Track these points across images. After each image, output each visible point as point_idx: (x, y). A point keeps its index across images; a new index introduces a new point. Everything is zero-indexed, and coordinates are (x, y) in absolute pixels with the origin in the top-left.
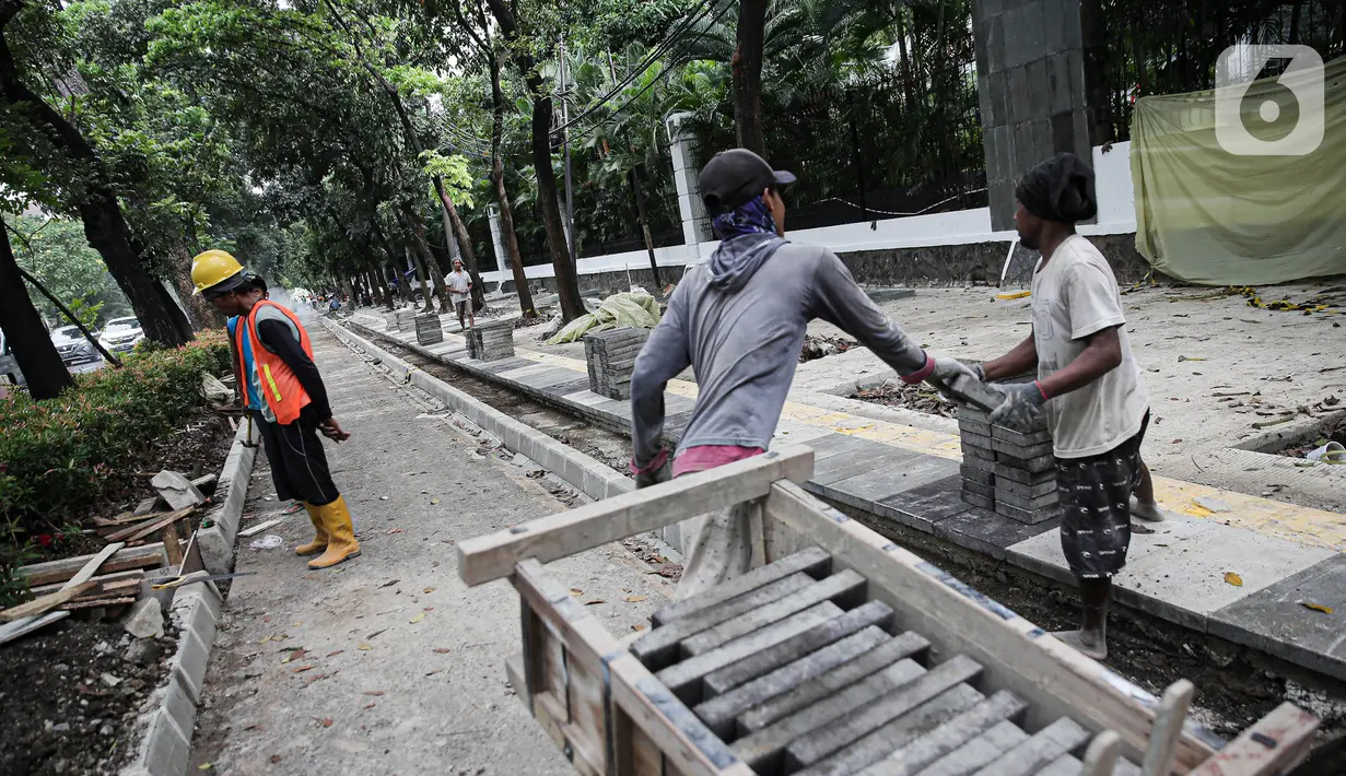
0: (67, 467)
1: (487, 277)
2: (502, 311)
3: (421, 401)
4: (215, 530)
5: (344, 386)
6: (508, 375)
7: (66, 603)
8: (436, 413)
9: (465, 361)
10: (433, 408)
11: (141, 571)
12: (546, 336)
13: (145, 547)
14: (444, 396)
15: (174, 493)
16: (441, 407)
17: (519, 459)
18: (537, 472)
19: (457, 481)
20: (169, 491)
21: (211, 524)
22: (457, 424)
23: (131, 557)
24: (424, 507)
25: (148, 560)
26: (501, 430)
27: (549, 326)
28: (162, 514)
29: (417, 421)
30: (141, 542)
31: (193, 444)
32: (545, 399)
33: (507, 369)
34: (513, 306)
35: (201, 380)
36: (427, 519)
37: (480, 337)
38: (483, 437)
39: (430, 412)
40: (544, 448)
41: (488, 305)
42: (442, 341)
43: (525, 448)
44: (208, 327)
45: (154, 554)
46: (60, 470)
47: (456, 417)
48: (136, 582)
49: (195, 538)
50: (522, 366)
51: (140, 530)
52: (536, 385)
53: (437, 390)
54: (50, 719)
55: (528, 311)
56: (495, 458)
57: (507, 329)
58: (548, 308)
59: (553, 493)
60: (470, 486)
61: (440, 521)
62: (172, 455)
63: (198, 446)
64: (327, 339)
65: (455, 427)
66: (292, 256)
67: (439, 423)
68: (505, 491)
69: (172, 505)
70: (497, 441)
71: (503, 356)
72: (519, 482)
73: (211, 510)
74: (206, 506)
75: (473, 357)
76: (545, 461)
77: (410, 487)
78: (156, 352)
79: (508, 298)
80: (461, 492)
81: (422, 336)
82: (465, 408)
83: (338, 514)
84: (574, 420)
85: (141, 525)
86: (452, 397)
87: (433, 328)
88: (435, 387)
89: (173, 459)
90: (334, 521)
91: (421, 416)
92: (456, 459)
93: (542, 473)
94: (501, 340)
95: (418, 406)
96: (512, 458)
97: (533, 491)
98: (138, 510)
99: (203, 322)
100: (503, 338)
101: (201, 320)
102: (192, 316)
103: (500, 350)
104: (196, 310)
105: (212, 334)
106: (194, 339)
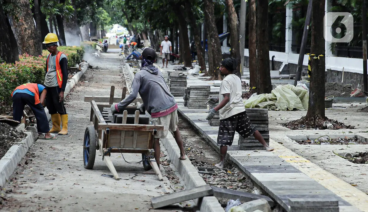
37: (189, 93)
50: (201, 112)
71: (199, 107)
78: (3, 64)
99: (24, 48)
100: (202, 96)
101: (24, 46)
102: (19, 42)
103: (199, 103)
104: (22, 39)
105: (31, 59)
106: (19, 61)
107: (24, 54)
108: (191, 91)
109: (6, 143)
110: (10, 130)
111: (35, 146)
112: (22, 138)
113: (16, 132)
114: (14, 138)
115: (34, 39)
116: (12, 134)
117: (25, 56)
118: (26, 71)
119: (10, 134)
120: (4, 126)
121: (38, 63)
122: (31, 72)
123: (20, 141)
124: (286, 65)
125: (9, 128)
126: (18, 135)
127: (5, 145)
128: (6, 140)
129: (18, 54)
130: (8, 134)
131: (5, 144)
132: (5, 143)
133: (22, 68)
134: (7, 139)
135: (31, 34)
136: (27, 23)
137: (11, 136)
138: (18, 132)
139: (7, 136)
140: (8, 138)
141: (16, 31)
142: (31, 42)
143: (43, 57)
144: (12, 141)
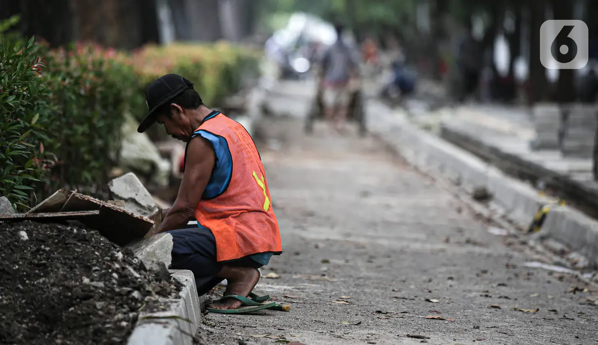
0: (30, 122)
20: (131, 204)
54: (88, 277)
109: (101, 317)
110: (114, 259)
111: (212, 333)
112: (165, 296)
113: (141, 267)
114: (136, 294)
116: (126, 276)
119: (115, 275)
120: (86, 240)
123: (164, 310)
125: (106, 251)
126: (149, 282)
127: (94, 324)
128: (99, 305)
130: (105, 277)
131: (99, 322)
132: (96, 314)
134: (102, 298)
137: (121, 284)
138: (148, 267)
139: (101, 284)
140: (109, 295)
144: (126, 308)
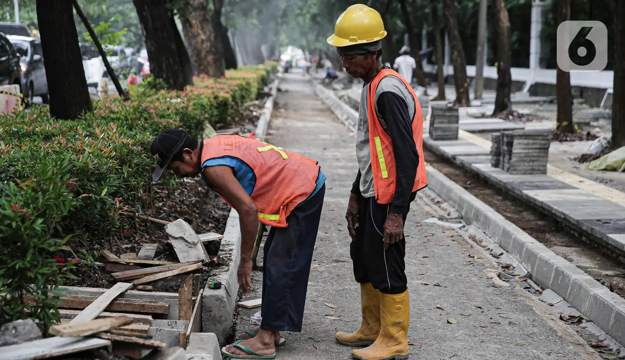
0: (100, 194)
1: (517, 74)
2: (529, 118)
3: (430, 203)
4: (221, 292)
5: (342, 168)
6: (541, 196)
7: (106, 332)
8: (447, 220)
9: (485, 167)
10: (445, 214)
11: (150, 317)
12: (584, 158)
13: (153, 293)
14: (460, 204)
15: (184, 244)
16: (454, 215)
17: (548, 295)
18: (573, 317)
19: (478, 304)
20: (181, 241)
21: (217, 286)
22: (473, 238)
23: (138, 302)
24: (439, 324)
25: (155, 307)
26: (530, 257)
27: (590, 147)
28: (169, 264)
29: (427, 225)
30: (150, 287)
31: (190, 197)
32: (582, 233)
33: (538, 187)
34: (541, 114)
35: (203, 130)
36: (443, 339)
37: (510, 144)
38: (505, 260)
39: (441, 218)
40: (587, 291)
41: (514, 108)
42: (456, 138)
43: (561, 285)
44: (207, 73)
45: (161, 303)
46: (93, 196)
47: (472, 230)
48: (146, 327)
49: (202, 297)
50: (555, 187)
51: (147, 275)
52: (575, 215)
53: (453, 195)
55: (565, 123)
56: (519, 288)
57: (542, 141)
58: (588, 124)
59: (593, 347)
60: (493, 313)
61: (458, 345)
62: (169, 203)
63: (194, 199)
64: (321, 110)
65: (471, 242)
66: (297, 11)
67: (453, 233)
68: (535, 330)
69: (180, 256)
70: (522, 269)
71: (532, 171)
72: (552, 324)
73: (216, 271)
74: (213, 265)
75: (496, 165)
76: (586, 306)
77: (423, 298)
78: (163, 92)
79: (534, 102)
80: (482, 317)
81: (436, 129)
82: (486, 223)
83: (400, 309)
84: (619, 267)
85: (148, 270)
86: (471, 206)
87: (450, 122)
88: (450, 190)
89: (170, 207)
90: (392, 314)
91: (431, 220)
92: (474, 279)
93: (580, 320)
94: (535, 153)
95: (427, 209)
96: (541, 293)
97: (569, 338)
98: (142, 253)
99: (202, 67)
100: (537, 151)
101: (200, 65)
102: (193, 59)
103: (531, 164)
104: (198, 54)
105: (210, 82)
106: (192, 84)
107: (202, 76)
108: (516, 142)
115: (214, 54)
117: (203, 78)
118: (202, 106)
121: (222, 89)
122: (212, 105)
124: (532, 86)
129: (193, 75)
133: (194, 99)
135: (211, 48)
136: (205, 33)
141: (190, 44)
142: (210, 58)
143: (228, 79)
